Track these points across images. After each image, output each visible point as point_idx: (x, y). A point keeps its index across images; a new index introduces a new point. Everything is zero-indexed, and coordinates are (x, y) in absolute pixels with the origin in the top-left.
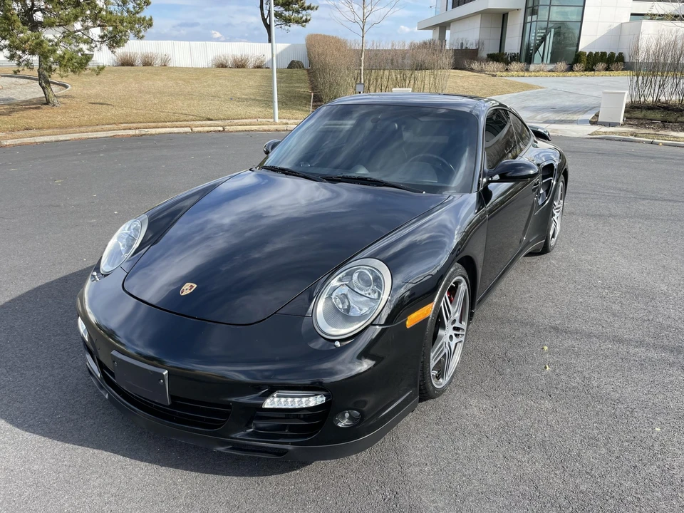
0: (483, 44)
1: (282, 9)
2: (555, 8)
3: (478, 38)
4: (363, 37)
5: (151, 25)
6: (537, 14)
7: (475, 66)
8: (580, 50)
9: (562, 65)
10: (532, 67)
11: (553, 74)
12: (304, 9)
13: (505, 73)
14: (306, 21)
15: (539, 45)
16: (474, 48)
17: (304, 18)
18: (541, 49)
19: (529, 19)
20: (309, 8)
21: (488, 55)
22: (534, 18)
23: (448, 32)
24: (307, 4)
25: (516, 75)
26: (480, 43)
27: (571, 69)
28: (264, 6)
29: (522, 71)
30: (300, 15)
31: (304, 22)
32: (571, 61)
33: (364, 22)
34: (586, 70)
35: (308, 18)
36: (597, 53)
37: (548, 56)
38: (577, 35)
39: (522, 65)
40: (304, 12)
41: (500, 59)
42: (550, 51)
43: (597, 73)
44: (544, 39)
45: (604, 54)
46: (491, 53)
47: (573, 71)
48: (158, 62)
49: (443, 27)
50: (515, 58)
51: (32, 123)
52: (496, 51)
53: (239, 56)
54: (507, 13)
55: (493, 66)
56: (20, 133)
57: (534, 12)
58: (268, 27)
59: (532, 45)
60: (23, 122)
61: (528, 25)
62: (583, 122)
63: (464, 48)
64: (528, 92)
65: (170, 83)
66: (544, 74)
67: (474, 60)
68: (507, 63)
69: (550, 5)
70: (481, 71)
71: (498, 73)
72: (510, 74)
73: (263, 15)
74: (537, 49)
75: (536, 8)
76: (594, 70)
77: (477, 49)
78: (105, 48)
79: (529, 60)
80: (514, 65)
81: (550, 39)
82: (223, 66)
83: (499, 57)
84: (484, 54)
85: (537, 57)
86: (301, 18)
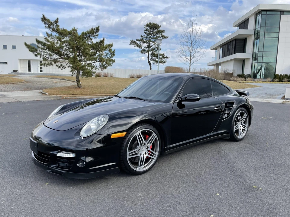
0: (235, 71)
1: (156, 58)
2: (265, 58)
3: (233, 69)
4: (190, 67)
5: (114, 62)
6: (257, 60)
7: (232, 79)
8: (276, 74)
9: (269, 79)
10: (256, 80)
11: (265, 82)
12: (164, 58)
13: (245, 82)
14: (165, 62)
15: (259, 72)
16: (231, 72)
17: (164, 61)
18: (259, 73)
19: (254, 62)
20: (166, 57)
21: (237, 75)
22: (256, 61)
23: (220, 67)
24: (165, 56)
25: (249, 82)
26: (234, 70)
27: (273, 81)
28: (149, 57)
29: (252, 81)
30: (163, 60)
31: (164, 62)
32: (273, 77)
33: (190, 61)
34: (279, 81)
35: (166, 61)
36: (283, 75)
37: (262, 76)
38: (274, 68)
39: (252, 79)
40: (164, 59)
41: (242, 76)
42: (263, 74)
43: (284, 82)
44: (260, 69)
45: (287, 75)
47: (274, 81)
48: (109, 76)
49: (218, 65)
50: (249, 76)
51: (74, 92)
52: (240, 73)
53: (139, 74)
54: (245, 60)
55: (239, 79)
56: (70, 95)
57: (256, 59)
58: (150, 64)
59: (256, 71)
60: (71, 92)
61: (254, 64)
62: (279, 98)
63: (227, 72)
64: (255, 88)
65: (116, 82)
66: (261, 82)
67: (231, 76)
68: (246, 78)
69: (263, 57)
70: (235, 81)
71: (242, 81)
72: (247, 82)
73: (148, 60)
74: (257, 73)
75: (257, 58)
76: (283, 81)
77: (233, 73)
78: (100, 69)
79: (255, 77)
80: (249, 79)
81: (263, 71)
82: (132, 77)
83: (241, 76)
84: (235, 75)
85: (258, 76)
86: (163, 61)
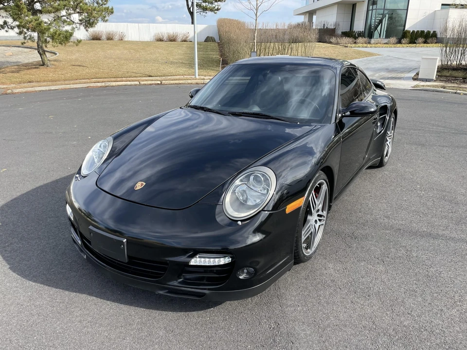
0: (339, 25)
1: (201, 1)
3: (335, 21)
4: (256, 20)
5: (113, 12)
6: (376, 4)
7: (333, 40)
8: (406, 29)
9: (393, 40)
10: (373, 41)
11: (387, 45)
12: (216, 1)
13: (354, 45)
14: (218, 10)
15: (378, 26)
16: (333, 28)
17: (216, 7)
18: (379, 28)
19: (371, 7)
20: (220, 1)
21: (342, 32)
22: (375, 7)
23: (315, 17)
25: (361, 46)
26: (337, 24)
27: (400, 42)
29: (366, 43)
30: (214, 5)
31: (216, 10)
32: (400, 36)
33: (257, 10)
34: (410, 43)
35: (219, 7)
36: (418, 31)
37: (384, 34)
38: (404, 19)
39: (366, 39)
40: (216, 3)
41: (350, 35)
42: (385, 30)
43: (418, 45)
44: (381, 21)
45: (423, 32)
46: (345, 31)
47: (401, 43)
48: (117, 38)
49: (311, 13)
50: (361, 35)
51: (33, 78)
52: (348, 30)
53: (172, 33)
54: (356, 4)
55: (345, 40)
56: (25, 85)
57: (374, 3)
58: (192, 14)
59: (373, 26)
60: (27, 77)
61: (370, 12)
62: (407, 79)
63: (325, 28)
64: (370, 58)
65: (125, 52)
66: (381, 45)
67: (333, 36)
68: (356, 38)
70: (337, 44)
71: (349, 45)
72: (357, 45)
73: (188, 5)
74: (376, 28)
76: (415, 43)
77: (335, 28)
78: (82, 27)
79: (371, 36)
80: (360, 40)
81: (385, 22)
82: (161, 40)
83: (350, 34)
84: (339, 32)
85: (376, 34)
86: (214, 8)
